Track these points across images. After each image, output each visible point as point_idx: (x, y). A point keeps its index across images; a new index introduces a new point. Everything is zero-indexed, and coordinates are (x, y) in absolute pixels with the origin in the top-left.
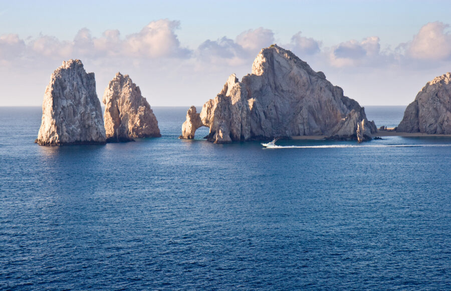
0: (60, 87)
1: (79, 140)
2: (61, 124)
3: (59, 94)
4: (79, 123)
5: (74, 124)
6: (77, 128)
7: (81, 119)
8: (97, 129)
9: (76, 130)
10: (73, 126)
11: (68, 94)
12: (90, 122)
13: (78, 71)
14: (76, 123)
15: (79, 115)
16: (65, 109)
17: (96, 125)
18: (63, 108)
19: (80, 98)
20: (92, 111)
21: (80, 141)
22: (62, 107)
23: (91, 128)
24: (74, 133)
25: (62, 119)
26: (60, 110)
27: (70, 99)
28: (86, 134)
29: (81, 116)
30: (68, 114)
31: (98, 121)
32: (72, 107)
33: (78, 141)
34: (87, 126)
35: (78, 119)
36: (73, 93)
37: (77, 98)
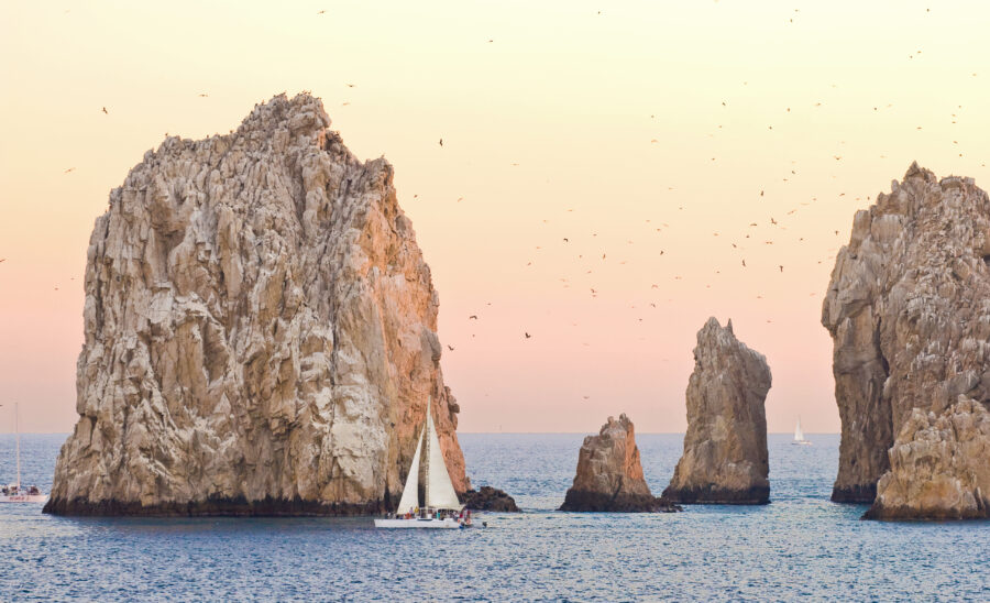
0: (149, 234)
1: (227, 493)
2: (127, 410)
3: (142, 263)
4: (235, 408)
5: (206, 410)
6: (222, 432)
7: (248, 386)
8: (319, 441)
9: (215, 445)
10: (202, 425)
11: (183, 266)
12: (287, 405)
13: (292, 150)
14: (217, 409)
15: (236, 370)
16: (159, 340)
17: (318, 417)
18: (151, 335)
19: (248, 285)
20: (308, 346)
21: (241, 499)
22: (143, 326)
23: (296, 433)
24: (204, 458)
25: (133, 390)
26: (131, 345)
27: (196, 287)
28: (276, 465)
29: (248, 375)
30: (178, 365)
31: (338, 401)
32: (195, 330)
33: (228, 500)
34: (275, 424)
35: (227, 390)
36: (213, 258)
37: (234, 285)
